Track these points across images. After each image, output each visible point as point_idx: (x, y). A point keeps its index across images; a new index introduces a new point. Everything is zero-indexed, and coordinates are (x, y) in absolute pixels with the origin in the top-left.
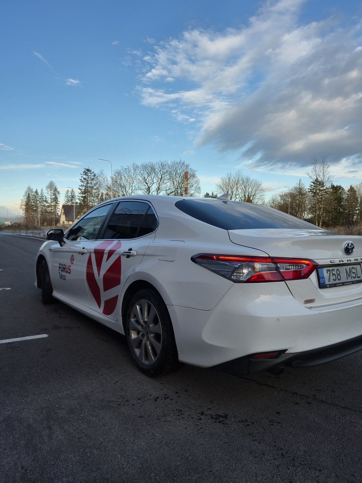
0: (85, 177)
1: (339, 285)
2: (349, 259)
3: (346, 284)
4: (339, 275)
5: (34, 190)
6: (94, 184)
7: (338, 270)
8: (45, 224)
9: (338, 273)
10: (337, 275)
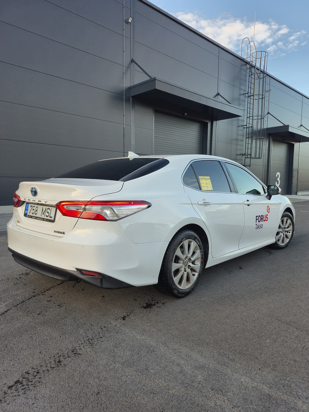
1: (33, 217)
2: (34, 199)
3: (38, 218)
4: (36, 211)
7: (37, 207)
9: (37, 209)
10: (35, 210)
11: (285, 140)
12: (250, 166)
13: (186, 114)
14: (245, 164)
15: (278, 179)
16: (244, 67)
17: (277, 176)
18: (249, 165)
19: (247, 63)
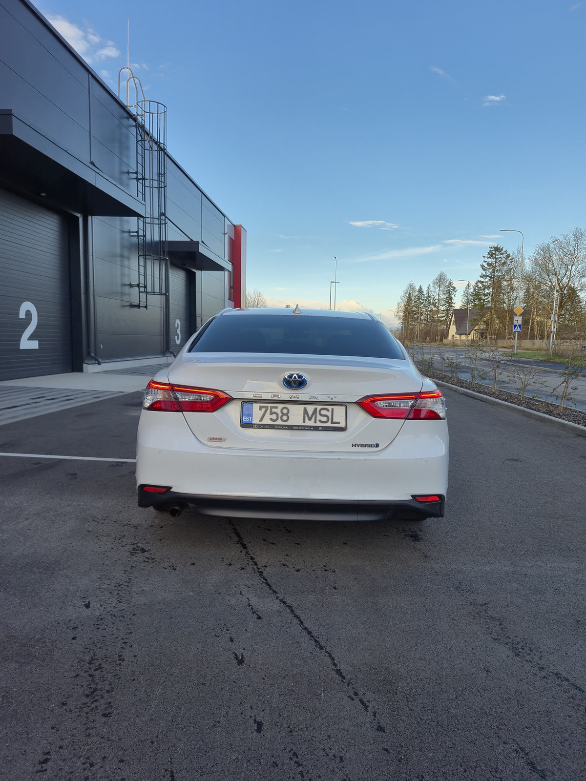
0: (490, 261)
1: (279, 427)
3: (296, 428)
4: (285, 415)
5: (417, 288)
6: (506, 271)
7: (284, 407)
8: (428, 340)
9: (284, 412)
10: (280, 414)
11: (185, 265)
12: (146, 307)
13: (43, 194)
14: (139, 303)
15: (179, 332)
16: (125, 122)
17: (176, 326)
18: (144, 306)
19: (130, 116)
